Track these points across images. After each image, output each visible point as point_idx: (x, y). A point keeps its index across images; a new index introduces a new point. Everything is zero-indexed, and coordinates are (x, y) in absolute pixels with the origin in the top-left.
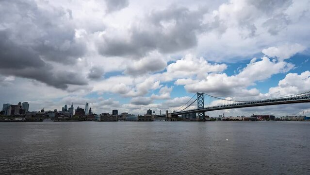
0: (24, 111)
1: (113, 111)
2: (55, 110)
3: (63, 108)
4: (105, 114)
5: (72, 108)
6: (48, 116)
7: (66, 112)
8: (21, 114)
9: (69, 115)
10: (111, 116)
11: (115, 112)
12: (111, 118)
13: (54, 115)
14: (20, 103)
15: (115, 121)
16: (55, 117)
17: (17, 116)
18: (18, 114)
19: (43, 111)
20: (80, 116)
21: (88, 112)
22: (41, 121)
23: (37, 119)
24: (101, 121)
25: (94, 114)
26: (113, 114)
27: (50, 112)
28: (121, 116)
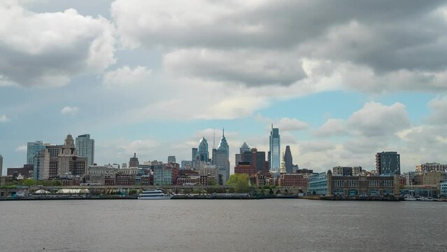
0: (83, 162)
1: (380, 156)
2: (172, 158)
3: (194, 150)
4: (347, 171)
5: (223, 150)
6: (151, 181)
7: (205, 166)
8: (74, 173)
9: (216, 176)
10: (372, 178)
11: (389, 160)
12: (372, 184)
13: (168, 176)
14: (69, 138)
15: (393, 199)
16: (174, 182)
17: (67, 183)
18: (68, 174)
19: (134, 161)
20: (253, 180)
21: (282, 161)
22: (133, 196)
23: (121, 189)
24: (335, 198)
25: (305, 171)
26: (380, 172)
27: (156, 166)
28: (415, 179)
